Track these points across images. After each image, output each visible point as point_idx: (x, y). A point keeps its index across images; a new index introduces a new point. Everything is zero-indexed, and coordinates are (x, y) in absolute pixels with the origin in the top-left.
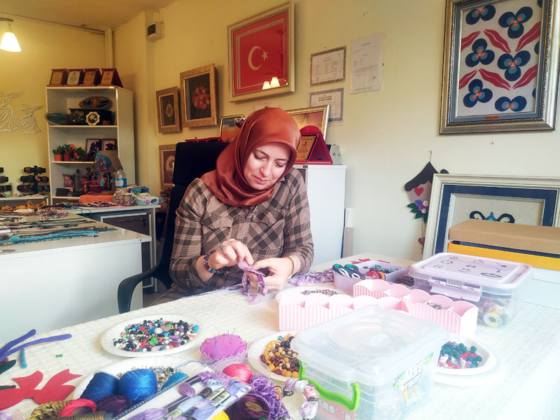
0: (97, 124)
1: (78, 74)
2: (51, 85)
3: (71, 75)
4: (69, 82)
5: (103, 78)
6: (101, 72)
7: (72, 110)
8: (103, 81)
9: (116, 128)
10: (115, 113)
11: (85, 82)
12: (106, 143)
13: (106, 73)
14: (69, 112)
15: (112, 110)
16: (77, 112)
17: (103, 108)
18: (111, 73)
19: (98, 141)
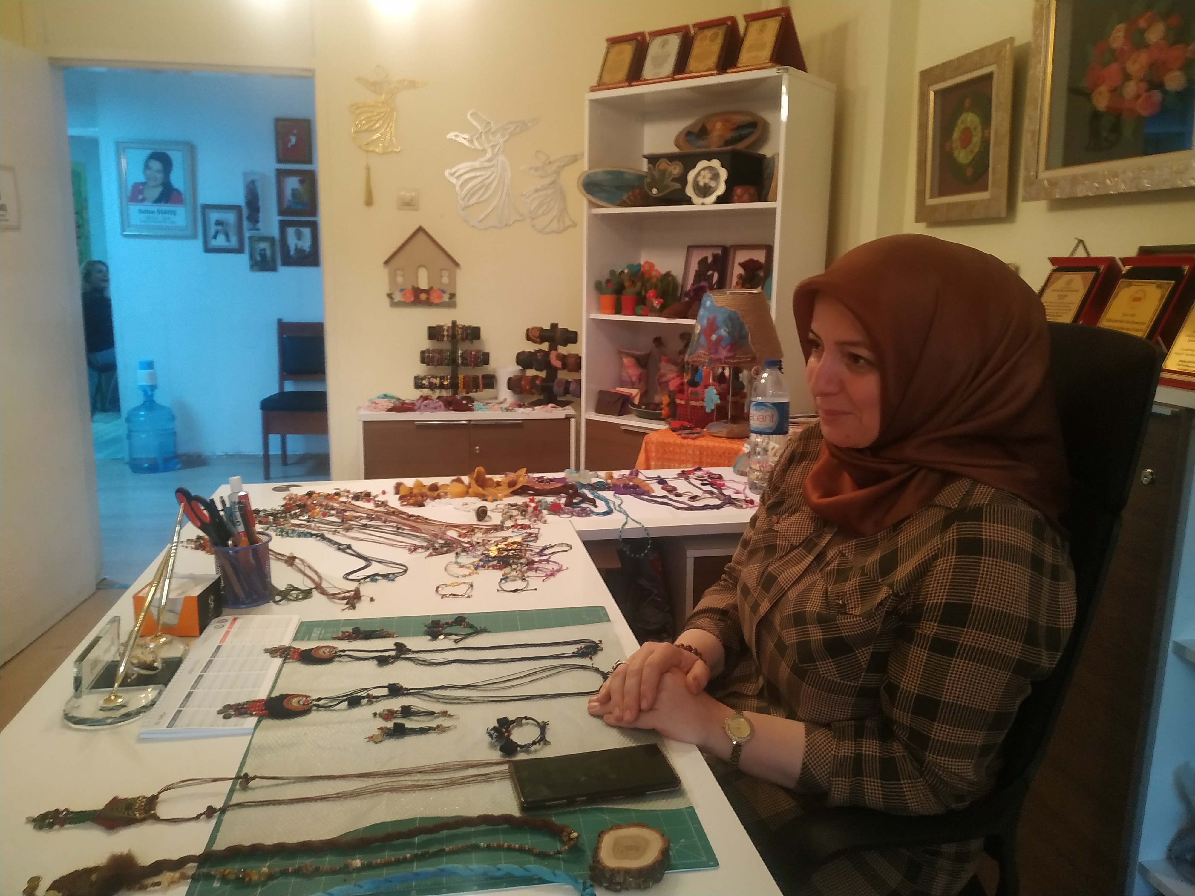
0: (720, 200)
1: (674, 42)
2: (601, 86)
3: (654, 48)
4: (648, 72)
5: (747, 44)
6: (742, 25)
7: (653, 159)
8: (745, 57)
9: (773, 211)
10: (773, 160)
11: (692, 64)
12: (742, 257)
13: (755, 26)
14: (644, 166)
15: (766, 151)
16: (663, 164)
17: (740, 146)
18: (773, 26)
19: (719, 252)
